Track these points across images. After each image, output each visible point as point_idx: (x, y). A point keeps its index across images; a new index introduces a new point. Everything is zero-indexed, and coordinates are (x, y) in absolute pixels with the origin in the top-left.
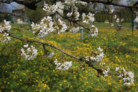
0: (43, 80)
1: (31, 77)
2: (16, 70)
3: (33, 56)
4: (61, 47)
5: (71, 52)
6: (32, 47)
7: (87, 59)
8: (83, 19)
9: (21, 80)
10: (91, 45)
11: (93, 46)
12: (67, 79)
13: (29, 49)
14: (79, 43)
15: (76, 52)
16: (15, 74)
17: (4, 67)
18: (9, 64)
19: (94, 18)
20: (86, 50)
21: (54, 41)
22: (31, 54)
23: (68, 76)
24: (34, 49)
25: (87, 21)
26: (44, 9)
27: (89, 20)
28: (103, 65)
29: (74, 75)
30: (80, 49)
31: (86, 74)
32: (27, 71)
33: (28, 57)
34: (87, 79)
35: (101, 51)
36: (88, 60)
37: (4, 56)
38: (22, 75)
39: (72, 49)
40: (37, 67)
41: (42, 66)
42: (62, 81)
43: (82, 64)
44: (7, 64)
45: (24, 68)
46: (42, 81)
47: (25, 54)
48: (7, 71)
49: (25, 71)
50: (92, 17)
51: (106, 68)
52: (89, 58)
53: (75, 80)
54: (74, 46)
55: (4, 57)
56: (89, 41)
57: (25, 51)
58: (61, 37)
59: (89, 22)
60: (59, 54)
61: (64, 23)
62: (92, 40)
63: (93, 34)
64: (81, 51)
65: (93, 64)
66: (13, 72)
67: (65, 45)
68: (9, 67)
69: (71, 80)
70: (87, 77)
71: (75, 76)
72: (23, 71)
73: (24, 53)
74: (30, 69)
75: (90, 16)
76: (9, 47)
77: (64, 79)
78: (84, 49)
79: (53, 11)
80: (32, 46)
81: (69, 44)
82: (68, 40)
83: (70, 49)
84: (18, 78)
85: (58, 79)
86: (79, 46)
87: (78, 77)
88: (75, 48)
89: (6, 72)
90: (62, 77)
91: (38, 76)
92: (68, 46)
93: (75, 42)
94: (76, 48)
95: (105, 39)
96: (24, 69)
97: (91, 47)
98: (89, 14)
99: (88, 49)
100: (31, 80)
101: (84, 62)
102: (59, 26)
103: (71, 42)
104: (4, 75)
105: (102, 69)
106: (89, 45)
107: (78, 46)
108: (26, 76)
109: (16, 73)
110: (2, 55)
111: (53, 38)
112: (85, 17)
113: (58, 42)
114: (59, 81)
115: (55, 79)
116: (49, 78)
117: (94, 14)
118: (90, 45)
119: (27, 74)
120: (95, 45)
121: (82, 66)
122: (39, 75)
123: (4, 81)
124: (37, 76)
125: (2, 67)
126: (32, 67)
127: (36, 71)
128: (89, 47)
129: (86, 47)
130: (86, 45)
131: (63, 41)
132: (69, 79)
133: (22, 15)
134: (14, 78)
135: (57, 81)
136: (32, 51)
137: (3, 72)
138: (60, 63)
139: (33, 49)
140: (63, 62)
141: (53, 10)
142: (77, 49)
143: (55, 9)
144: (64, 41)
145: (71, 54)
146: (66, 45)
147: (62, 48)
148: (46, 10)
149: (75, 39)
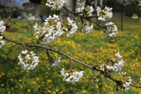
0: (57, 90)
1: (41, 87)
2: (24, 78)
3: (33, 65)
4: (81, 48)
5: (93, 54)
6: (32, 54)
7: (101, 69)
8: (98, 15)
9: (29, 91)
10: (119, 45)
11: (121, 47)
12: (86, 88)
13: (28, 56)
14: (103, 43)
15: (99, 55)
16: (23, 83)
17: (9, 74)
18: (15, 70)
19: (112, 13)
20: (112, 52)
21: (73, 42)
22: (31, 62)
23: (89, 85)
24: (35, 56)
25: (102, 17)
26: (47, 4)
27: (105, 16)
28: (124, 75)
29: (96, 84)
30: (104, 51)
31: (111, 83)
32: (38, 79)
33: (28, 67)
34: (112, 89)
35: (121, 58)
36: (104, 70)
37: (10, 60)
38: (31, 84)
39: (94, 51)
40: (50, 74)
41: (56, 72)
42: (81, 91)
43: (96, 74)
44: (13, 70)
45: (33, 75)
46: (55, 91)
47: (23, 63)
48: (12, 78)
49: (36, 79)
50: (109, 11)
51: (128, 79)
52: (105, 67)
53: (97, 90)
54: (98, 47)
55: (10, 62)
56: (116, 41)
57: (23, 59)
58: (81, 36)
59: (106, 19)
60: (78, 57)
61: (74, 22)
62: (120, 40)
63: (111, 33)
64: (106, 53)
65: (110, 74)
66: (20, 80)
67: (85, 45)
68: (15, 74)
69: (92, 90)
70: (113, 86)
71: (98, 85)
72: (33, 79)
73: (22, 61)
74: (41, 76)
75: (107, 11)
76: (16, 49)
77: (83, 89)
78: (110, 51)
79: (59, 7)
80: (32, 52)
81: (91, 45)
82: (90, 40)
83: (91, 51)
84: (25, 87)
85: (76, 89)
86: (104, 46)
87: (100, 87)
88: (98, 50)
89: (12, 80)
90: (81, 86)
91: (51, 85)
92: (89, 48)
93: (98, 42)
94: (100, 49)
95: (137, 38)
96: (34, 77)
97: (118, 48)
98: (105, 9)
99: (115, 50)
100: (41, 91)
101: (99, 72)
102: (67, 26)
103: (93, 43)
104: (8, 85)
105: (122, 81)
106: (115, 46)
107: (102, 47)
108: (36, 85)
109: (24, 81)
110: (8, 58)
111: (71, 38)
112: (100, 12)
113: (77, 42)
114: (76, 91)
115: (71, 88)
116: (64, 88)
117: (112, 9)
118: (117, 46)
119: (37, 82)
120: (123, 46)
121: (96, 76)
122: (53, 85)
123: (8, 91)
124: (49, 86)
125: (7, 74)
126: (44, 74)
127: (49, 78)
128: (116, 48)
129: (112, 48)
130: (112, 45)
131: (83, 41)
132: (89, 89)
133: (35, 9)
134: (21, 88)
135: (74, 92)
136: (32, 59)
137: (8, 80)
138: (68, 73)
139: (33, 56)
140: (72, 72)
141: (59, 5)
142: (100, 51)
143: (62, 4)
144: (85, 41)
145: (92, 57)
146: (88, 46)
147: (82, 50)
148: (50, 6)
149: (98, 38)
